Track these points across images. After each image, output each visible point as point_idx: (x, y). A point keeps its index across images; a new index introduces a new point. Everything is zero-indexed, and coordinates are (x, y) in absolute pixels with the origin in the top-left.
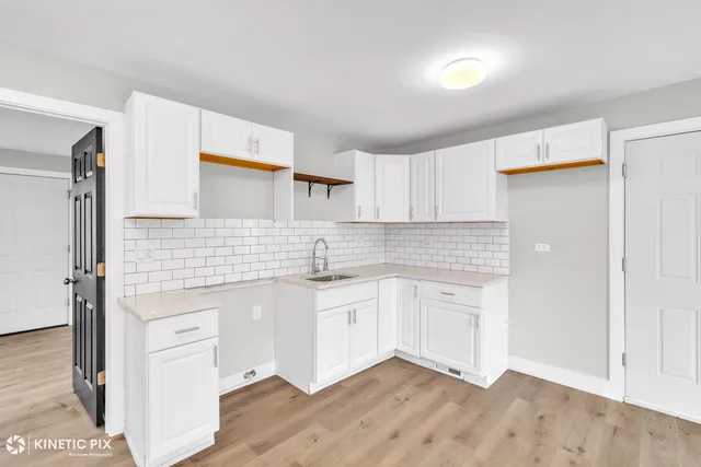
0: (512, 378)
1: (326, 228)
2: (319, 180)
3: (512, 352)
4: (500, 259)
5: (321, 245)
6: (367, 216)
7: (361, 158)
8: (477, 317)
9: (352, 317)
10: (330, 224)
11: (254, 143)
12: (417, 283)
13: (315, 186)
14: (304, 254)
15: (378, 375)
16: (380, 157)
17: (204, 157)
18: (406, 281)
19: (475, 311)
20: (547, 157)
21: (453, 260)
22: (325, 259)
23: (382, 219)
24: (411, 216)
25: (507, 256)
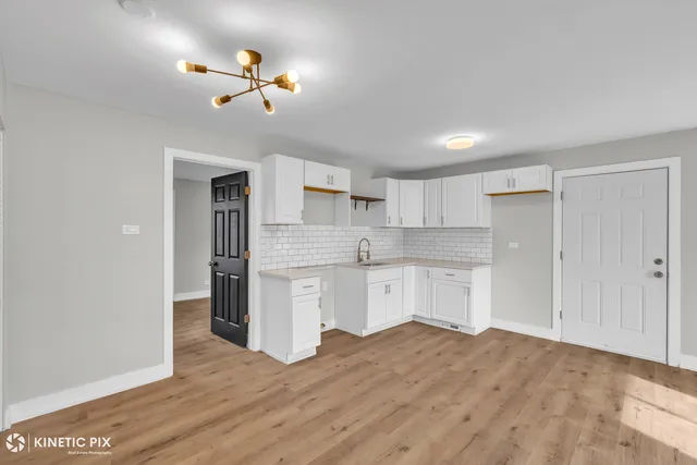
0: (493, 332)
1: (366, 231)
2: (362, 199)
3: (494, 315)
4: (485, 253)
5: (364, 243)
6: (395, 223)
7: (391, 183)
8: (469, 289)
9: (388, 289)
10: (367, 228)
11: (330, 179)
12: (430, 269)
13: (359, 203)
14: (352, 249)
15: (405, 329)
16: (403, 182)
17: (306, 188)
18: (421, 268)
19: (468, 285)
20: (514, 186)
21: (453, 254)
22: (368, 252)
23: (404, 225)
24: (424, 223)
25: (490, 251)
